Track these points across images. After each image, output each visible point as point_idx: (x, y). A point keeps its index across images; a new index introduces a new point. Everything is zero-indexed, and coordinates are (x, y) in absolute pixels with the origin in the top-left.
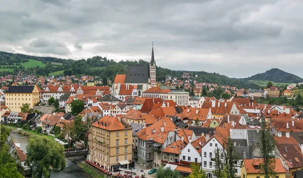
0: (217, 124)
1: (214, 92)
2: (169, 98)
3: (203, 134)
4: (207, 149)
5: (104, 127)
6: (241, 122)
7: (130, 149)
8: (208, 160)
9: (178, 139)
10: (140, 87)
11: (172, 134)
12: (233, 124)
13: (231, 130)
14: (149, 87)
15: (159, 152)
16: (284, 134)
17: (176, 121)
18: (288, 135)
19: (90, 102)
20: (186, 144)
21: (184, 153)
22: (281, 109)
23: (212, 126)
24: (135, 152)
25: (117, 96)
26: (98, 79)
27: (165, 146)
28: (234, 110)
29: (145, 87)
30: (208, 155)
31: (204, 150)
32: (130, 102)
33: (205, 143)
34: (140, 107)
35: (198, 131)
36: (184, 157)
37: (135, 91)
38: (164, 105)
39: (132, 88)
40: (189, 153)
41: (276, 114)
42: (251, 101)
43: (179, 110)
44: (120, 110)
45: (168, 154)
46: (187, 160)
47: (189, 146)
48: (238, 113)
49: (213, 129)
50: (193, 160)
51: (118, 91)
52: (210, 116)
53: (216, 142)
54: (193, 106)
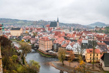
0: (78, 39)
1: (77, 29)
2: (63, 31)
3: (73, 42)
4: (74, 46)
5: (43, 40)
6: (86, 38)
7: (51, 46)
8: (75, 49)
9: (66, 43)
10: (54, 28)
11: (64, 42)
12: (83, 38)
13: (82, 40)
14: (57, 28)
15: (60, 47)
16: (101, 42)
17: (65, 38)
18: (102, 42)
19: (39, 33)
20: (68, 44)
21: (68, 47)
22: (100, 34)
23: (76, 39)
24: (53, 47)
25: (47, 31)
26: (41, 26)
27: (62, 45)
28: (84, 34)
29: (56, 28)
30: (75, 47)
31: (73, 46)
32: (51, 32)
33: (74, 44)
34: (54, 34)
35: (72, 41)
36: (67, 48)
37: (53, 29)
38: (61, 33)
39: (51, 28)
40: (69, 47)
41: (98, 36)
42: (90, 32)
43: (66, 35)
44: (48, 35)
45: (63, 47)
46: (68, 49)
47: (69, 45)
48: (85, 35)
49: (76, 40)
50: (70, 49)
51: (47, 30)
52: (76, 36)
53: (78, 44)
54: (70, 33)
